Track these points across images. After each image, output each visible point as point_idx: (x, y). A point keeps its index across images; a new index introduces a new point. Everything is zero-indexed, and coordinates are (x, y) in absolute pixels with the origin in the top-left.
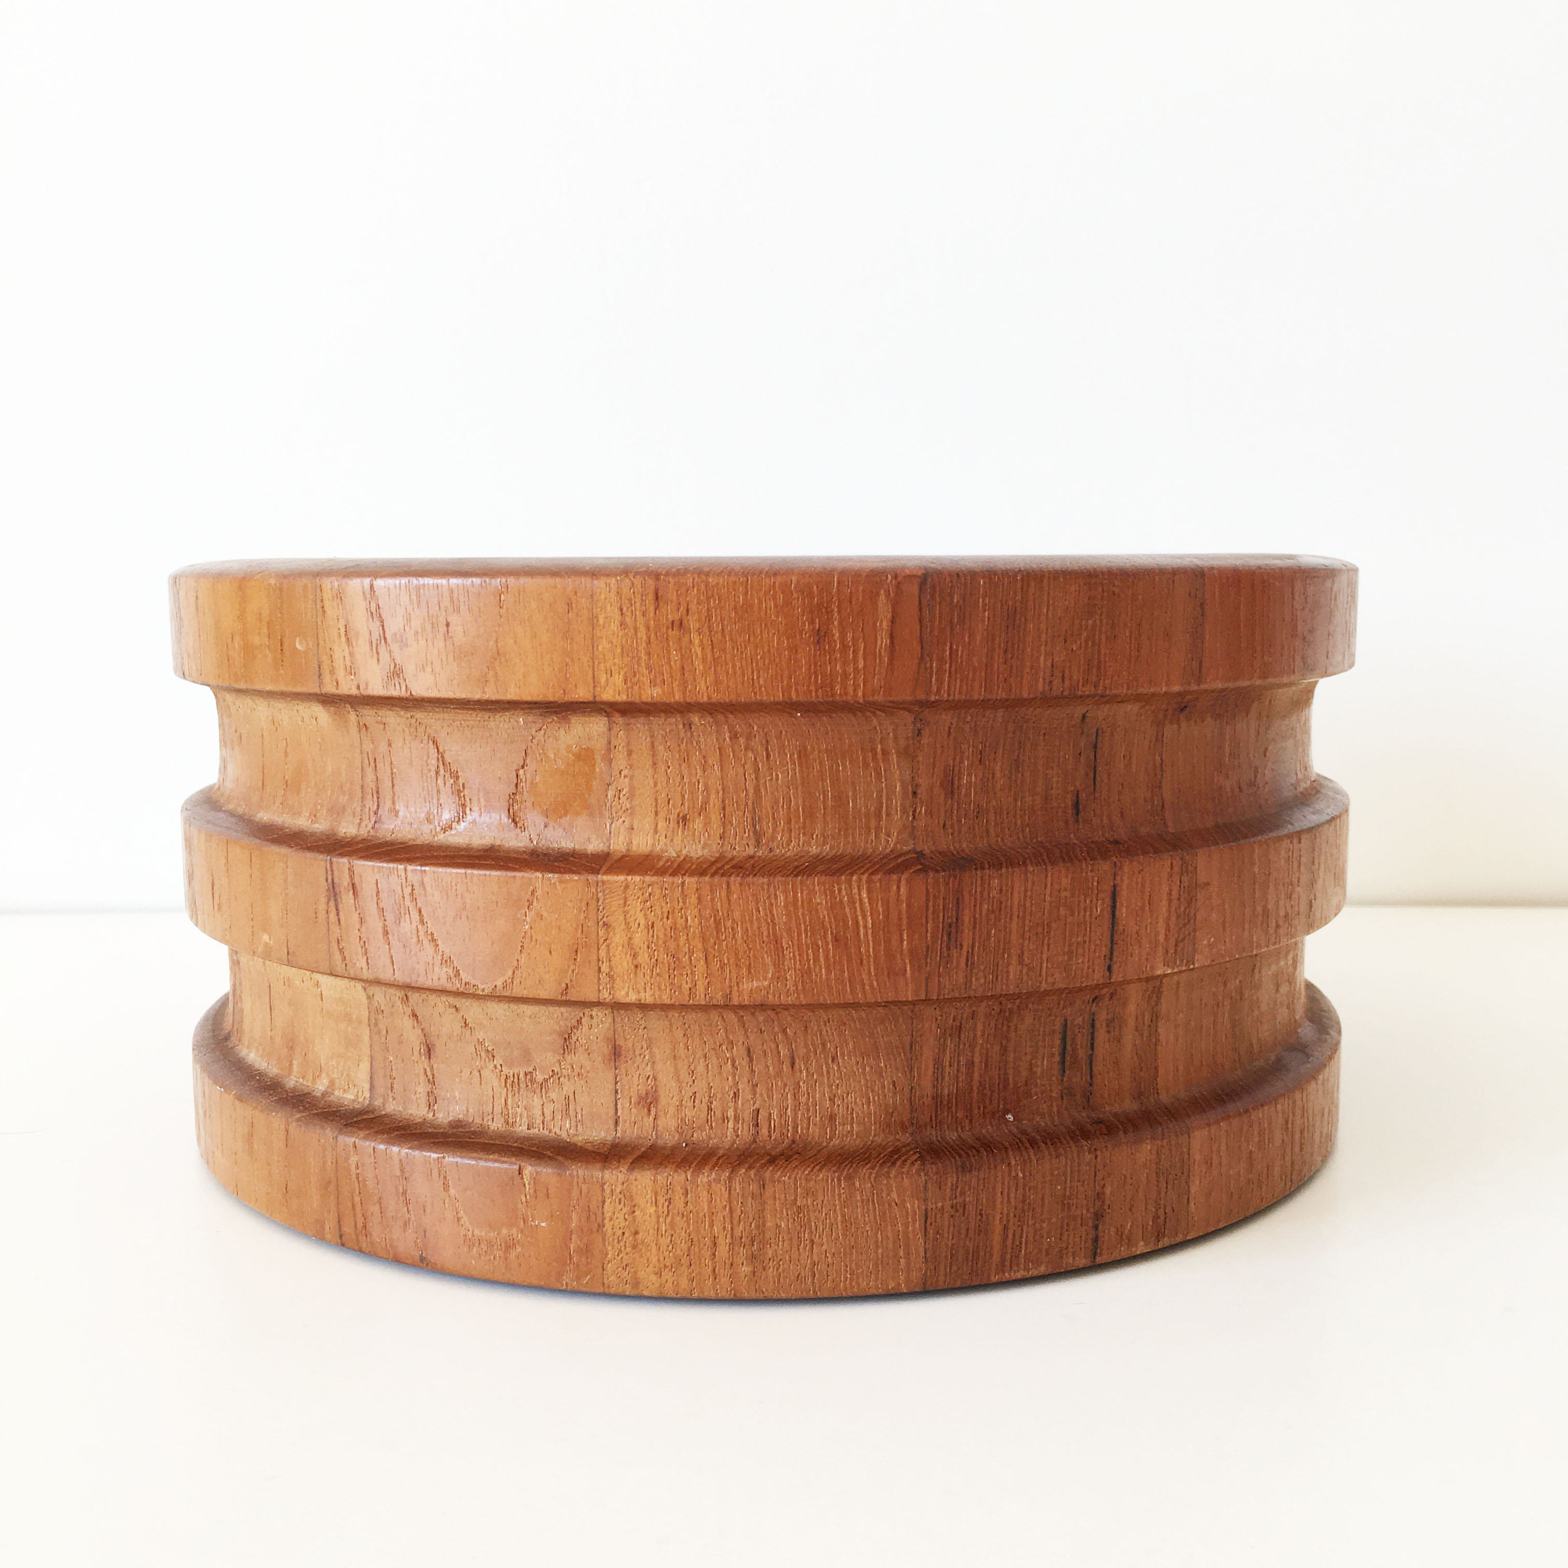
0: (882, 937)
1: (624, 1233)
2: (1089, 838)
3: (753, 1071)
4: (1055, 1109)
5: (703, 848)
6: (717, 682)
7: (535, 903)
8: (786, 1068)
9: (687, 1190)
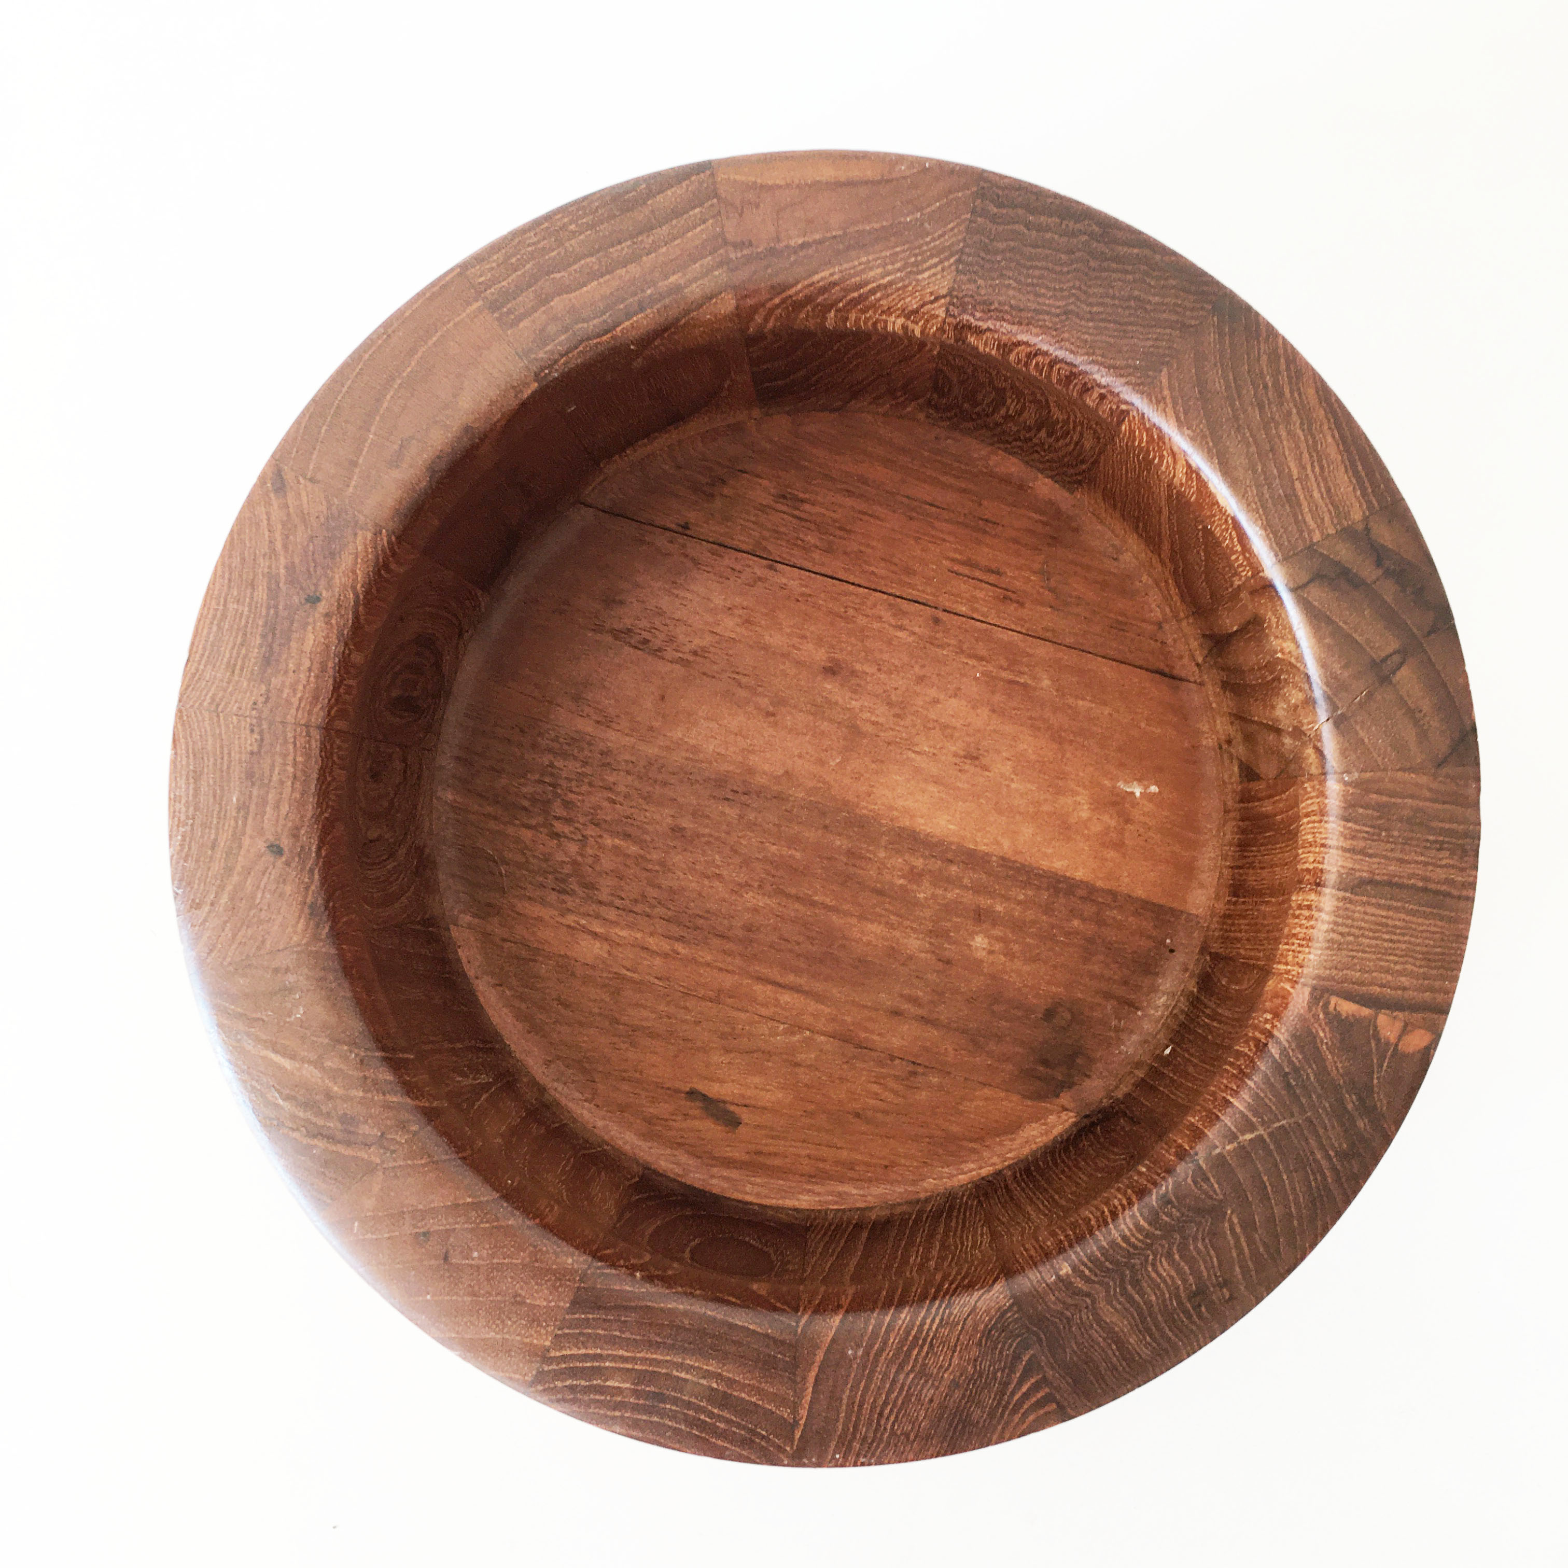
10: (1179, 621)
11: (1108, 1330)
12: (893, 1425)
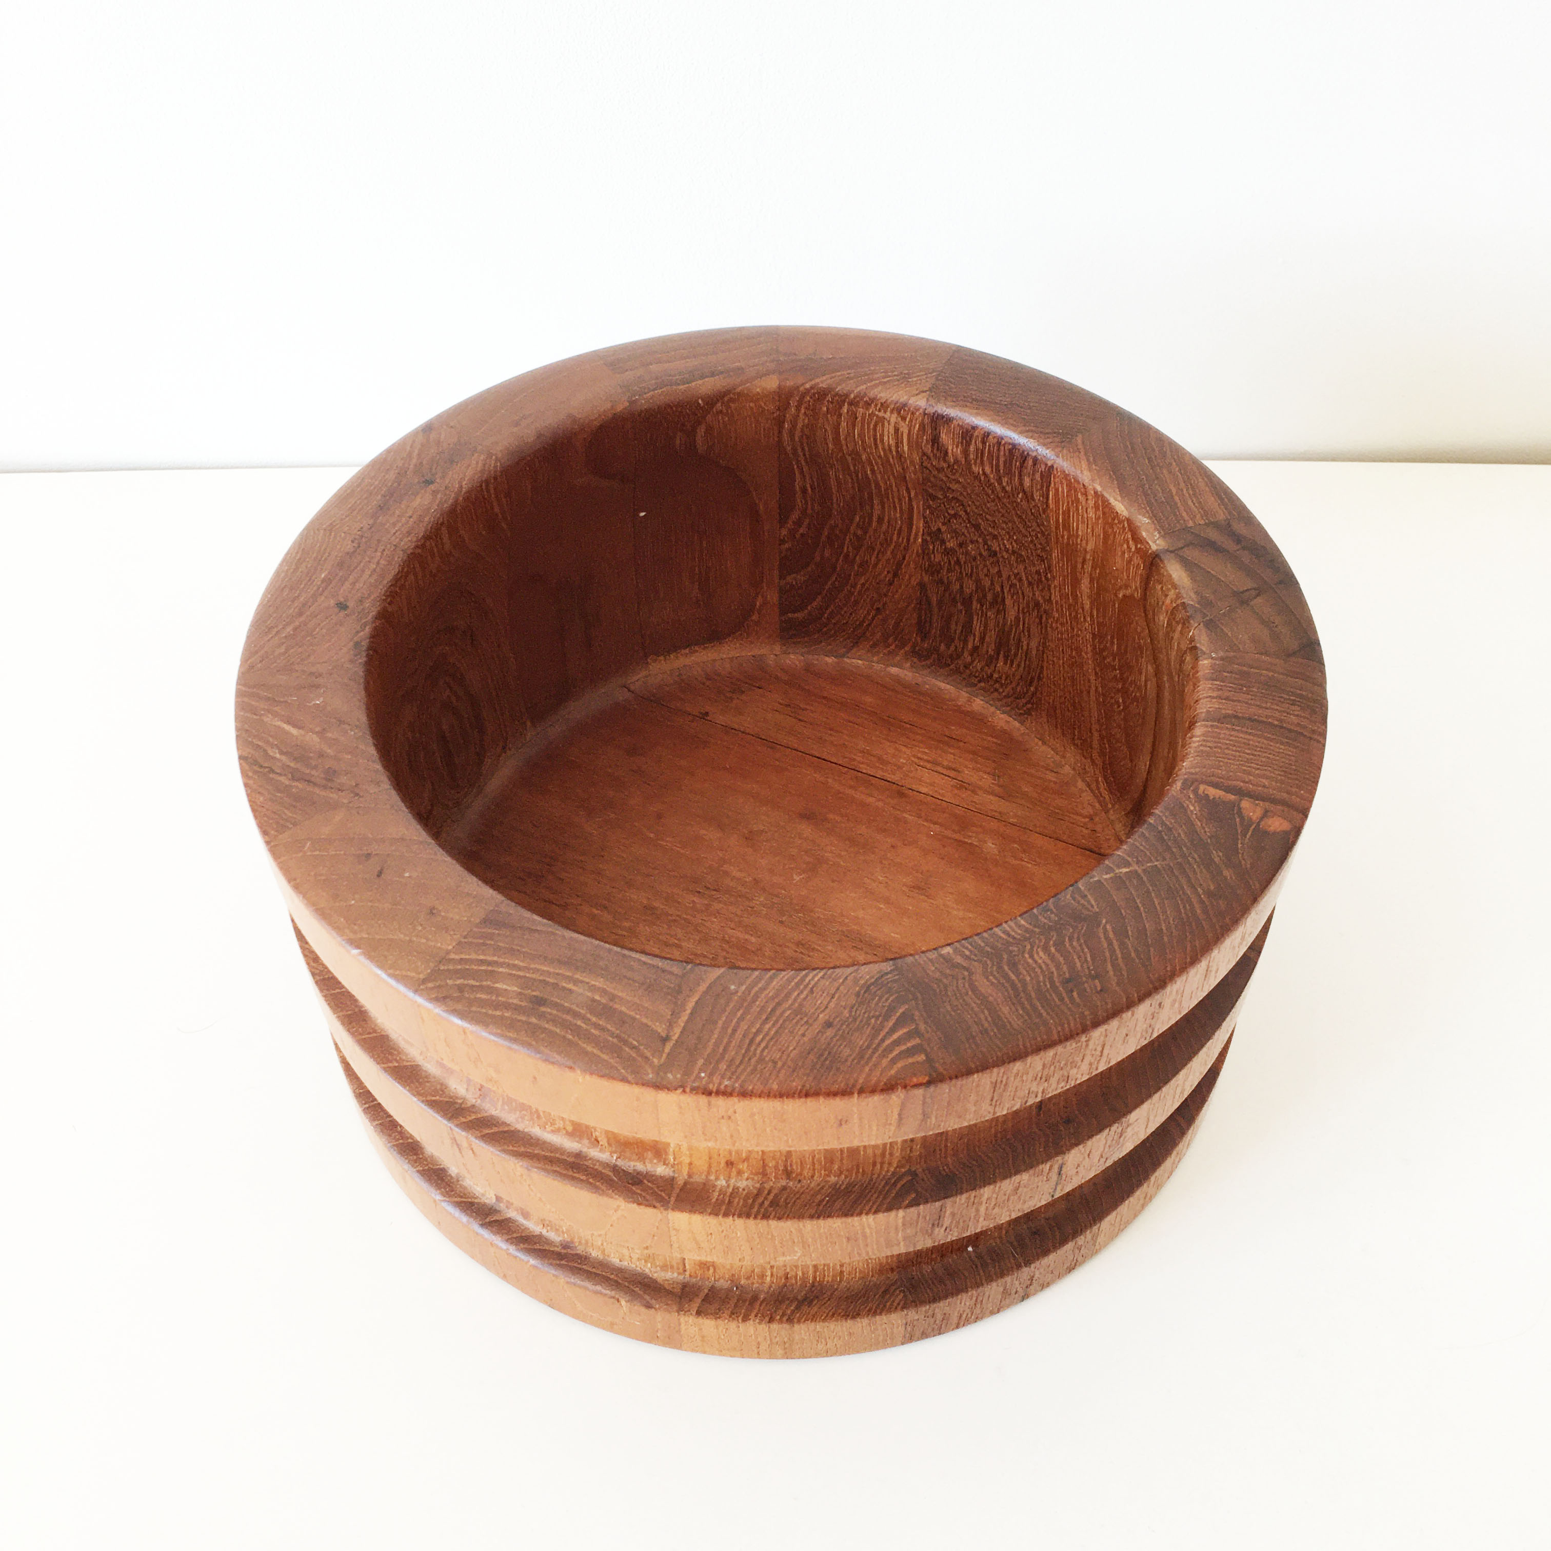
0: (883, 1234)
2: (1048, 1122)
4: (1004, 1232)
5: (748, 1178)
7: (620, 1211)
10: (1107, 812)
11: (984, 1000)
12: (763, 1050)
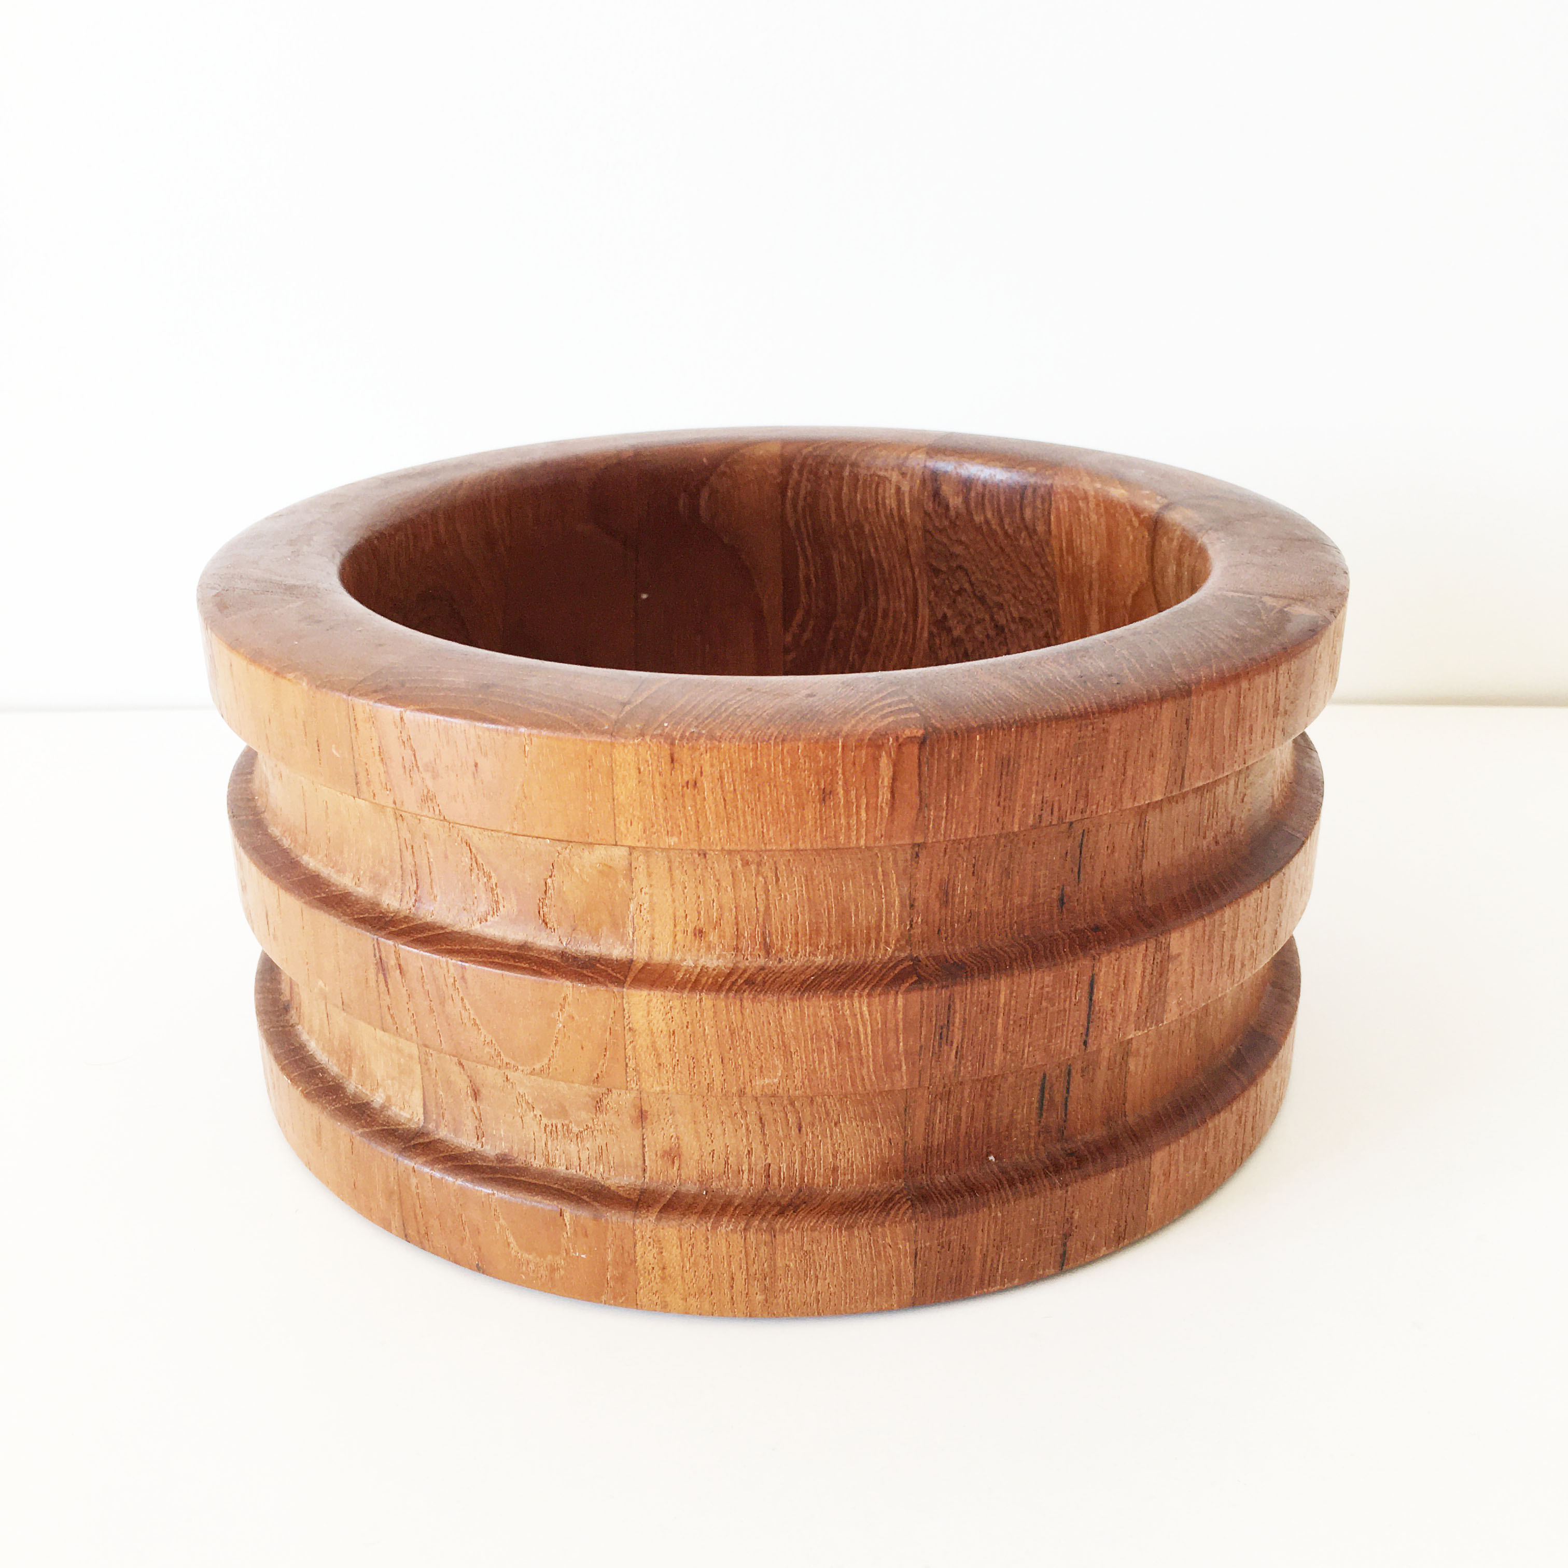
0: (880, 1042)
1: (653, 1268)
2: (1072, 926)
3: (764, 1134)
4: (1032, 1145)
5: (718, 958)
6: (730, 835)
7: (566, 1006)
8: (794, 1132)
9: (707, 1239)
